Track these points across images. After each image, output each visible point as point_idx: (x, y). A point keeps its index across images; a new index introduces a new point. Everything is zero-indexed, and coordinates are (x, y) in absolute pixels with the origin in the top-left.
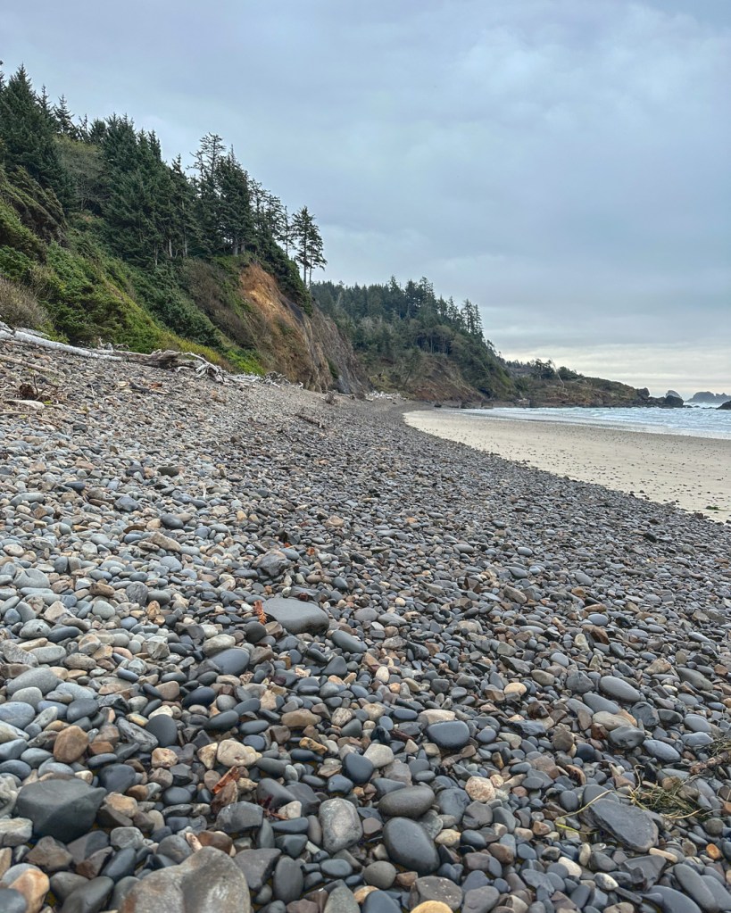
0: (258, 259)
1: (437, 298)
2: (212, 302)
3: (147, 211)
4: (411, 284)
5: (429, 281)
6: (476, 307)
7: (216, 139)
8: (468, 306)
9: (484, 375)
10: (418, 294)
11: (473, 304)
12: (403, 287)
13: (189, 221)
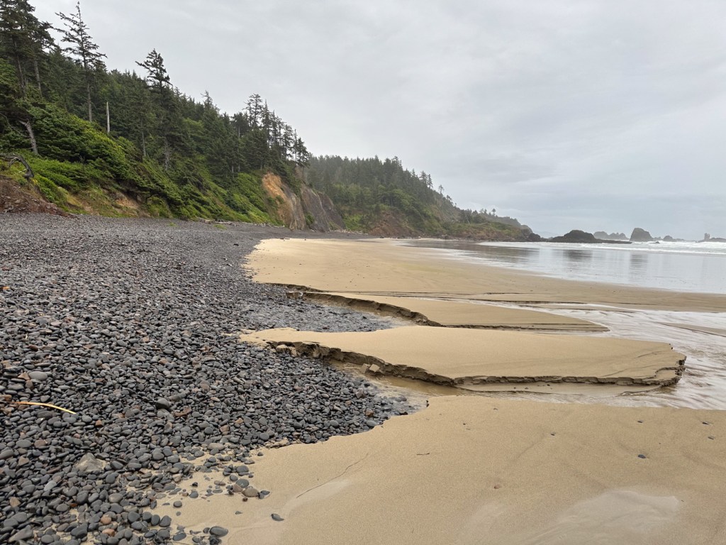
0: (271, 169)
1: (404, 169)
2: (248, 191)
3: (223, 156)
4: (387, 160)
5: (399, 160)
6: (429, 176)
7: (258, 96)
8: (424, 175)
9: (420, 219)
10: (392, 168)
11: (427, 174)
12: (383, 161)
13: (241, 157)
